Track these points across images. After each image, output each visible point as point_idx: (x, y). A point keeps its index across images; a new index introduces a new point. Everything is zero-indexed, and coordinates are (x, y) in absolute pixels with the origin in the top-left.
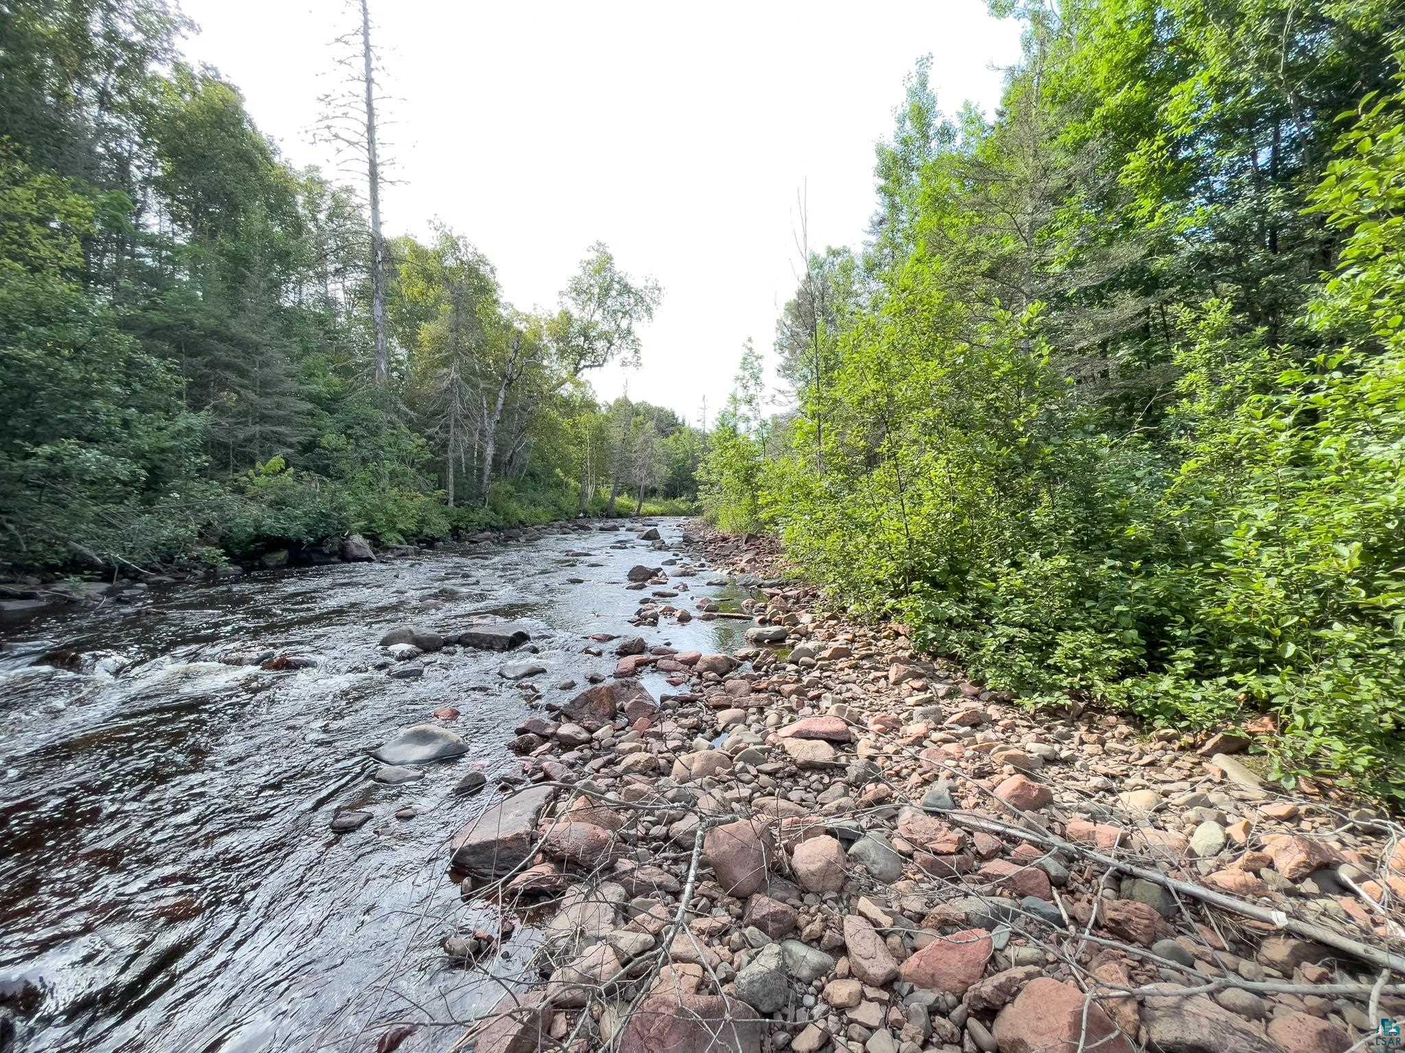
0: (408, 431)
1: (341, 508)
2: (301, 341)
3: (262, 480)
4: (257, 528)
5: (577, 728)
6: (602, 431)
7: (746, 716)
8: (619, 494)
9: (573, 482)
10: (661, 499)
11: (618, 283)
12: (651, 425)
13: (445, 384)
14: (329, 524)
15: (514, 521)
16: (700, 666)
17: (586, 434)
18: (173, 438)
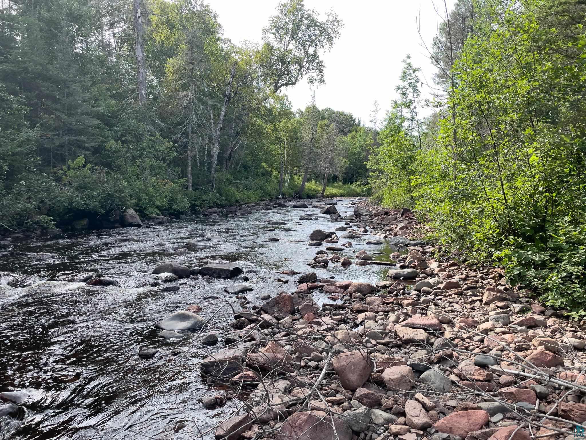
0: (160, 137)
1: (121, 191)
2: (91, 77)
3: (70, 172)
4: (70, 203)
5: (270, 317)
6: (295, 133)
7: (376, 316)
8: (309, 180)
9: (274, 172)
10: (340, 184)
11: (307, 19)
12: (333, 126)
13: (185, 103)
14: (113, 202)
15: (233, 201)
16: (351, 289)
17: (284, 136)
18: (20, 146)
